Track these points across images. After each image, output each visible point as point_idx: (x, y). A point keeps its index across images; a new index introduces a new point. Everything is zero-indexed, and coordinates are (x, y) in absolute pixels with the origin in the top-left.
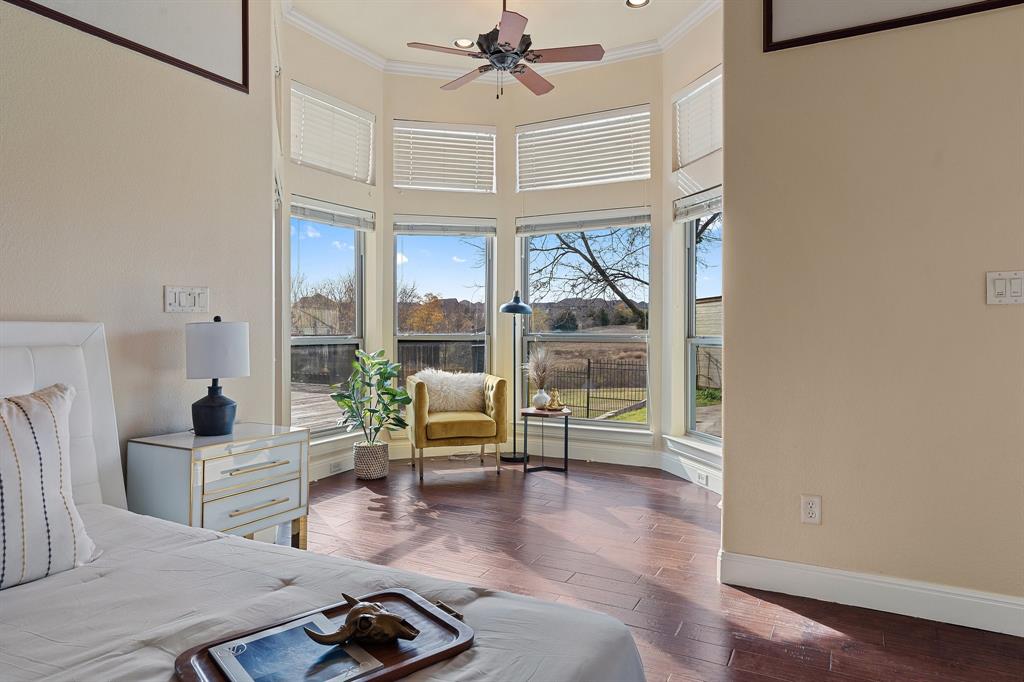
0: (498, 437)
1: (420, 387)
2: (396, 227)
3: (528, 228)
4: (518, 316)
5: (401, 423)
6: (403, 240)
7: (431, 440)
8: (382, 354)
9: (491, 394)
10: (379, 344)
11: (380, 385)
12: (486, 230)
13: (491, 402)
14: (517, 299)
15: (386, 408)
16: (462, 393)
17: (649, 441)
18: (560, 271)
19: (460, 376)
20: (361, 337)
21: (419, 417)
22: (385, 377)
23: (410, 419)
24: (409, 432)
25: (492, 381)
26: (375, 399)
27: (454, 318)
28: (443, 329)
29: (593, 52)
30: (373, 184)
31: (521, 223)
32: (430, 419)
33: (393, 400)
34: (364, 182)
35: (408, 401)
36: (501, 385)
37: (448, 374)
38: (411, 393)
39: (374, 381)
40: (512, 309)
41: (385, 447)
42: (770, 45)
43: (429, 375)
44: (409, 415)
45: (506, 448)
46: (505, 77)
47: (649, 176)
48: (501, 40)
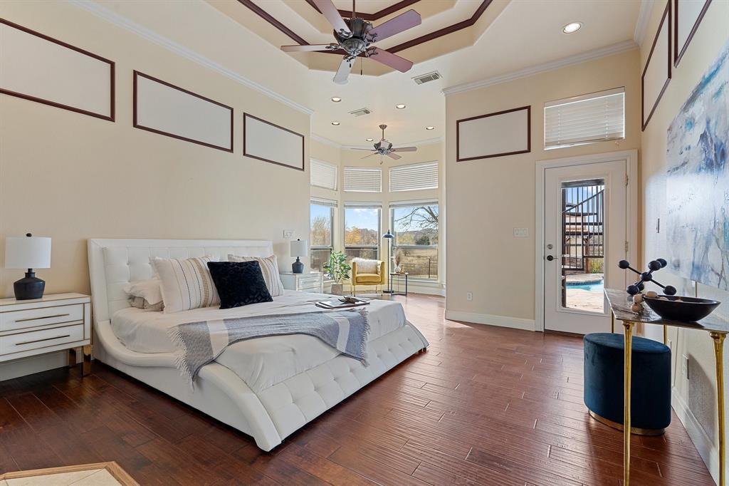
0: (382, 282)
1: (354, 263)
2: (345, 206)
3: (393, 206)
4: (390, 239)
5: (347, 277)
6: (347, 210)
7: (358, 283)
8: (340, 252)
9: (379, 267)
10: (339, 249)
11: (340, 263)
12: (378, 206)
13: (379, 270)
14: (389, 233)
15: (342, 271)
16: (369, 266)
17: (437, 285)
18: (415, 217)
19: (368, 260)
20: (332, 246)
21: (354, 274)
22: (342, 260)
23: (350, 275)
24: (350, 281)
25: (380, 262)
26: (338, 268)
27: (366, 239)
28: (361, 243)
29: (414, 149)
30: (337, 190)
31: (391, 204)
32: (357, 275)
33: (345, 269)
34: (333, 190)
35: (350, 269)
36: (383, 263)
37: (364, 260)
38: (351, 266)
39: (338, 262)
40: (388, 236)
41: (342, 285)
42: (458, 160)
43: (356, 259)
44: (350, 273)
45: (384, 287)
46: (385, 156)
47: (437, 187)
48: (381, 146)
